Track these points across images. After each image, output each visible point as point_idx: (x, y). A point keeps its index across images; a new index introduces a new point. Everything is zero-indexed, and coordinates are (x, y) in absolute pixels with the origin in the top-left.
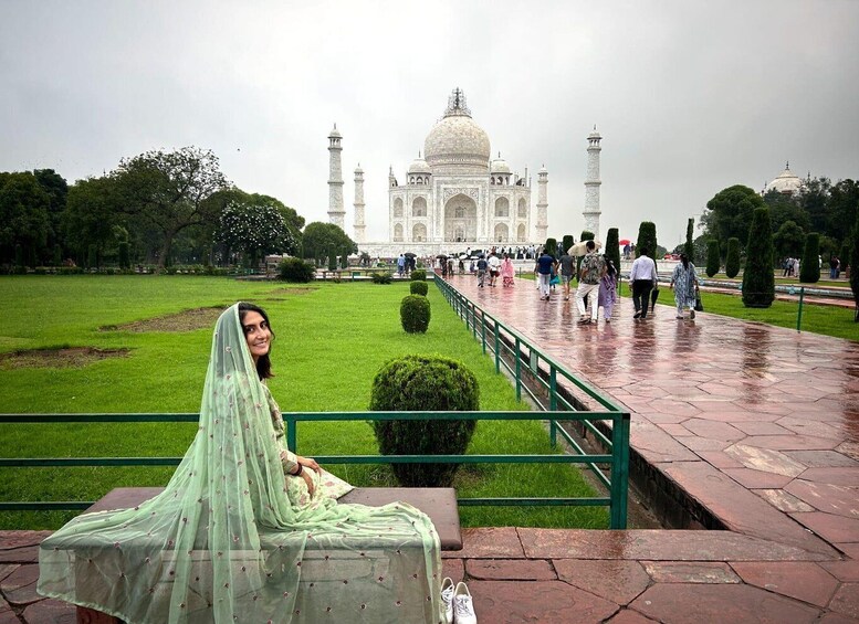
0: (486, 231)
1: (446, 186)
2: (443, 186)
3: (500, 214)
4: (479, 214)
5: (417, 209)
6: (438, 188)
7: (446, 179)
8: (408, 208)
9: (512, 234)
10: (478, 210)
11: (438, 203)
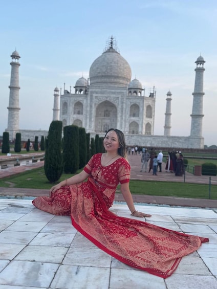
0: (123, 126)
1: (97, 95)
2: (95, 95)
3: (134, 115)
4: (119, 115)
5: (77, 110)
6: (91, 96)
7: (97, 90)
8: (71, 108)
9: (143, 130)
10: (118, 112)
11: (91, 106)
